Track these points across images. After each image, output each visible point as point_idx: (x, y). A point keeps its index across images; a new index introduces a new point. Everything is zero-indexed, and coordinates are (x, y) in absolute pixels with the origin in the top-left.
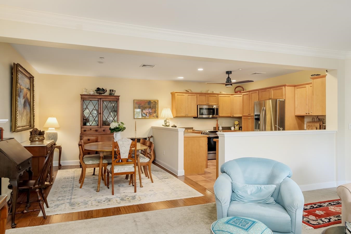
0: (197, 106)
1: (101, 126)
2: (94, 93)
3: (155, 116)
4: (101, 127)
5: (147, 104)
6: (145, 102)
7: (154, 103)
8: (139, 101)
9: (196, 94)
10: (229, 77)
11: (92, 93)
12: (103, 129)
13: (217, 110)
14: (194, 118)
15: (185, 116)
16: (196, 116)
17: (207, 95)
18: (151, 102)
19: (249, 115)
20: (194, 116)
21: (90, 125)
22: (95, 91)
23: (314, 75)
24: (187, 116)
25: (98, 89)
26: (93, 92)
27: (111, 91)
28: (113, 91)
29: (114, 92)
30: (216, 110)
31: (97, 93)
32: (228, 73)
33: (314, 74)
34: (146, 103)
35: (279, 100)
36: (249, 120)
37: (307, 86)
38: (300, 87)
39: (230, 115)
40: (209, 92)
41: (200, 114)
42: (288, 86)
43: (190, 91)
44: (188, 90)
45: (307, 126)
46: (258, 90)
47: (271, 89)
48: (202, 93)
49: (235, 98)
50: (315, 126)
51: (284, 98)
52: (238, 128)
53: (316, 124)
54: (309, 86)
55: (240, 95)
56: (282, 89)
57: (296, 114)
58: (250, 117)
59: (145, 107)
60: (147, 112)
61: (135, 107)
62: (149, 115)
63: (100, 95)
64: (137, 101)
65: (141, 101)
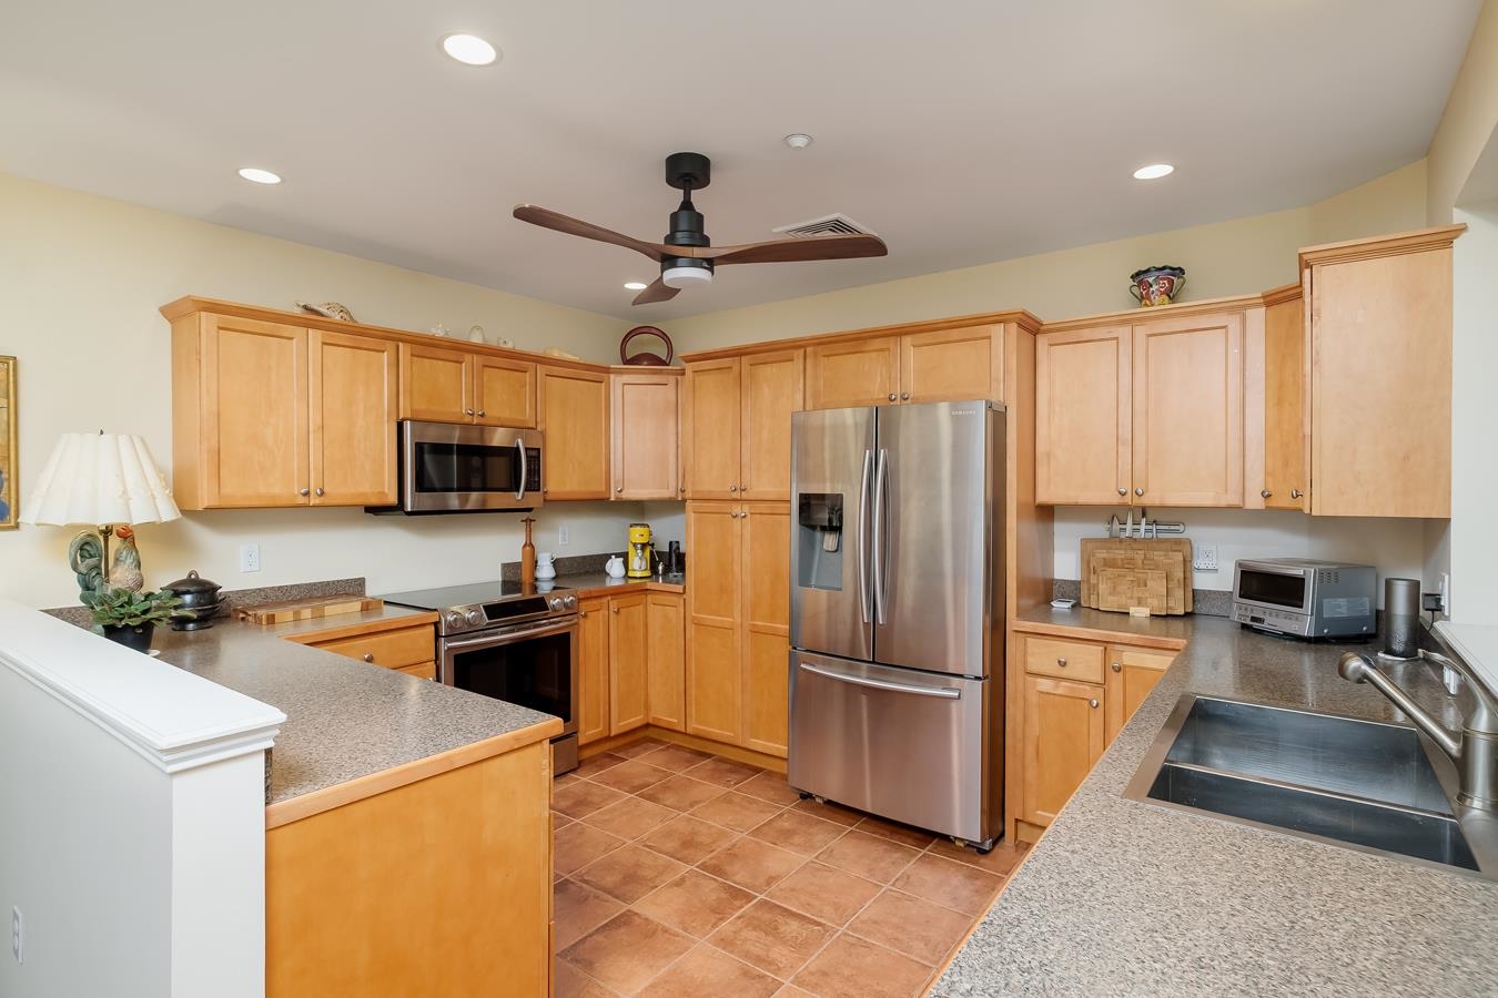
0: (400, 426)
9: (390, 345)
10: (687, 205)
13: (535, 457)
14: (375, 510)
15: (302, 500)
16: (393, 499)
17: (468, 358)
19: (736, 495)
20: (374, 501)
23: (1164, 268)
24: (314, 501)
30: (527, 457)
32: (688, 171)
33: (1161, 266)
35: (989, 406)
36: (737, 522)
37: (1123, 332)
38: (1072, 335)
39: (604, 489)
40: (476, 339)
41: (421, 485)
42: (1019, 325)
43: (337, 317)
44: (323, 310)
45: (1087, 563)
46: (800, 347)
47: (903, 337)
48: (433, 338)
49: (632, 393)
50: (1157, 567)
51: (997, 397)
52: (645, 564)
53: (1158, 556)
54: (1141, 331)
55: (656, 379)
56: (989, 338)
57: (1044, 497)
58: (746, 508)
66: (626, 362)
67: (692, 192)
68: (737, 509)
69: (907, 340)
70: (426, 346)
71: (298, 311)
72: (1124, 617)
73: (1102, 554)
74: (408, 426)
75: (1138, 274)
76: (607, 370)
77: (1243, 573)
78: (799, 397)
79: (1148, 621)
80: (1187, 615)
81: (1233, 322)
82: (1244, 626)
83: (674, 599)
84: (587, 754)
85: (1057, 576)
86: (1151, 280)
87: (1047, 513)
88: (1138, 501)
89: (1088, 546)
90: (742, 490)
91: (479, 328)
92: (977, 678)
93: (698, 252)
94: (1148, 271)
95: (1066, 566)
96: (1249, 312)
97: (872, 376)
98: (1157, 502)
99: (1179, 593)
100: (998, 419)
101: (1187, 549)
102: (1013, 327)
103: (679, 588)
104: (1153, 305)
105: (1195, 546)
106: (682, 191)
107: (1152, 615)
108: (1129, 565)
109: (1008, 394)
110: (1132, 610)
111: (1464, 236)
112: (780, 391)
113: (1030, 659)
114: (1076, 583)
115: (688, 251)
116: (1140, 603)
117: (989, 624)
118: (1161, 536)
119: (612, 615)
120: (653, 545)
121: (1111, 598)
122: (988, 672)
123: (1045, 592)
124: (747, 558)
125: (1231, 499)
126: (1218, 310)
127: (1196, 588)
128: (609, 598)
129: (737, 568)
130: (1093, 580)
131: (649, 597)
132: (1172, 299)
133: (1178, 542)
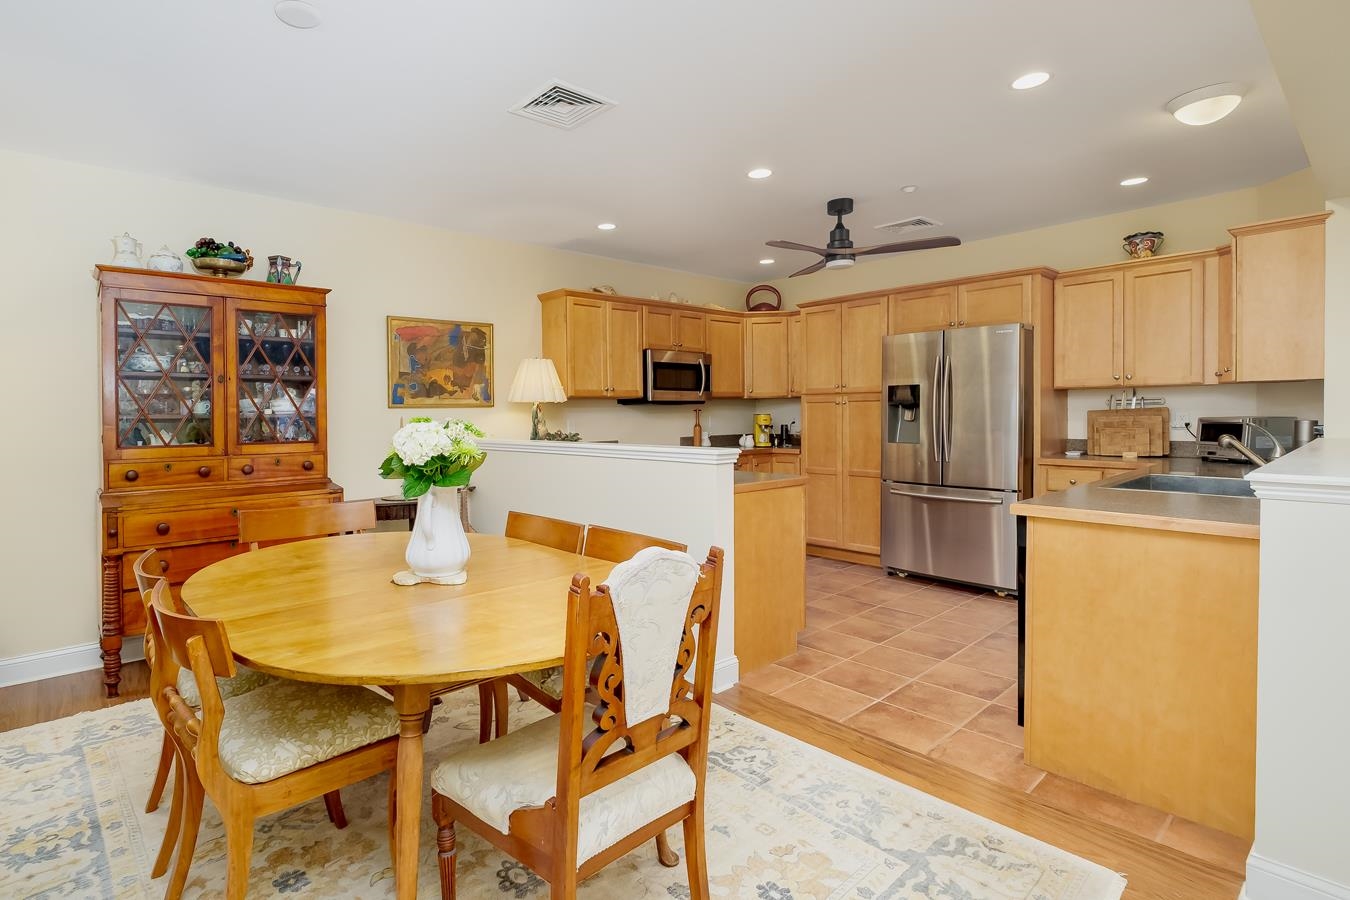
0: (645, 353)
1: (231, 449)
2: (182, 266)
3: (478, 396)
4: (226, 454)
5: (447, 338)
6: (438, 331)
7: (474, 336)
8: (412, 324)
9: (640, 306)
10: (840, 226)
11: (166, 265)
12: (239, 462)
13: (708, 371)
14: (625, 402)
15: (605, 393)
16: (641, 394)
17: (673, 312)
18: (463, 329)
19: (839, 390)
20: (633, 395)
21: (161, 443)
22: (191, 253)
23: (1147, 233)
24: (610, 394)
25: (207, 247)
26: (176, 263)
27: (279, 261)
28: (287, 263)
29: (293, 271)
30: (705, 370)
31: (201, 267)
32: (840, 206)
33: (1145, 232)
34: (443, 334)
35: (1022, 326)
36: (840, 407)
37: (1118, 276)
38: (1081, 279)
39: (741, 390)
40: (674, 300)
41: (655, 387)
42: (1043, 276)
43: (609, 293)
44: (602, 290)
45: (1092, 427)
46: (884, 296)
47: (960, 287)
48: (653, 301)
49: (758, 328)
50: (1143, 426)
51: (1028, 320)
52: (767, 438)
53: (1144, 419)
54: (1130, 275)
55: (774, 319)
56: (1021, 284)
57: (1059, 383)
58: (846, 398)
59: (435, 354)
60: (447, 378)
61: (392, 353)
62: (456, 388)
63: (221, 276)
64: (403, 324)
65: (420, 324)
66: (751, 310)
67: (843, 217)
68: (839, 399)
69: (962, 288)
70: (655, 307)
71: (591, 291)
72: (1119, 459)
73: (1103, 420)
74: (649, 352)
75: (1129, 237)
76: (742, 315)
77: (1203, 425)
78: (885, 326)
79: (1136, 460)
80: (1164, 456)
81: (1196, 267)
82: (1205, 459)
83: (791, 458)
85: (1069, 438)
86: (1137, 241)
87: (1062, 393)
88: (1127, 383)
89: (1093, 417)
90: (843, 387)
91: (675, 294)
92: (1014, 491)
93: (848, 251)
94: (1135, 235)
95: (1077, 430)
96: (1208, 260)
97: (935, 310)
98: (1142, 383)
99: (1159, 443)
100: (1028, 335)
101: (1165, 414)
102: (1038, 277)
103: (797, 451)
104: (1139, 257)
105: (1172, 413)
106: (837, 217)
107: (1139, 457)
108: (1123, 425)
109: (1036, 319)
110: (1124, 454)
111: (1331, 218)
112: (869, 324)
113: (1050, 482)
114: (1085, 442)
115: (842, 251)
116: (1130, 450)
117: (1022, 460)
118: (1147, 407)
120: (772, 427)
121: (1110, 448)
122: (1022, 488)
123: (1061, 447)
124: (847, 430)
125: (1196, 379)
126: (1186, 259)
127: (1173, 439)
129: (839, 436)
130: (1096, 436)
131: (774, 459)
132: (1154, 253)
133: (1159, 410)
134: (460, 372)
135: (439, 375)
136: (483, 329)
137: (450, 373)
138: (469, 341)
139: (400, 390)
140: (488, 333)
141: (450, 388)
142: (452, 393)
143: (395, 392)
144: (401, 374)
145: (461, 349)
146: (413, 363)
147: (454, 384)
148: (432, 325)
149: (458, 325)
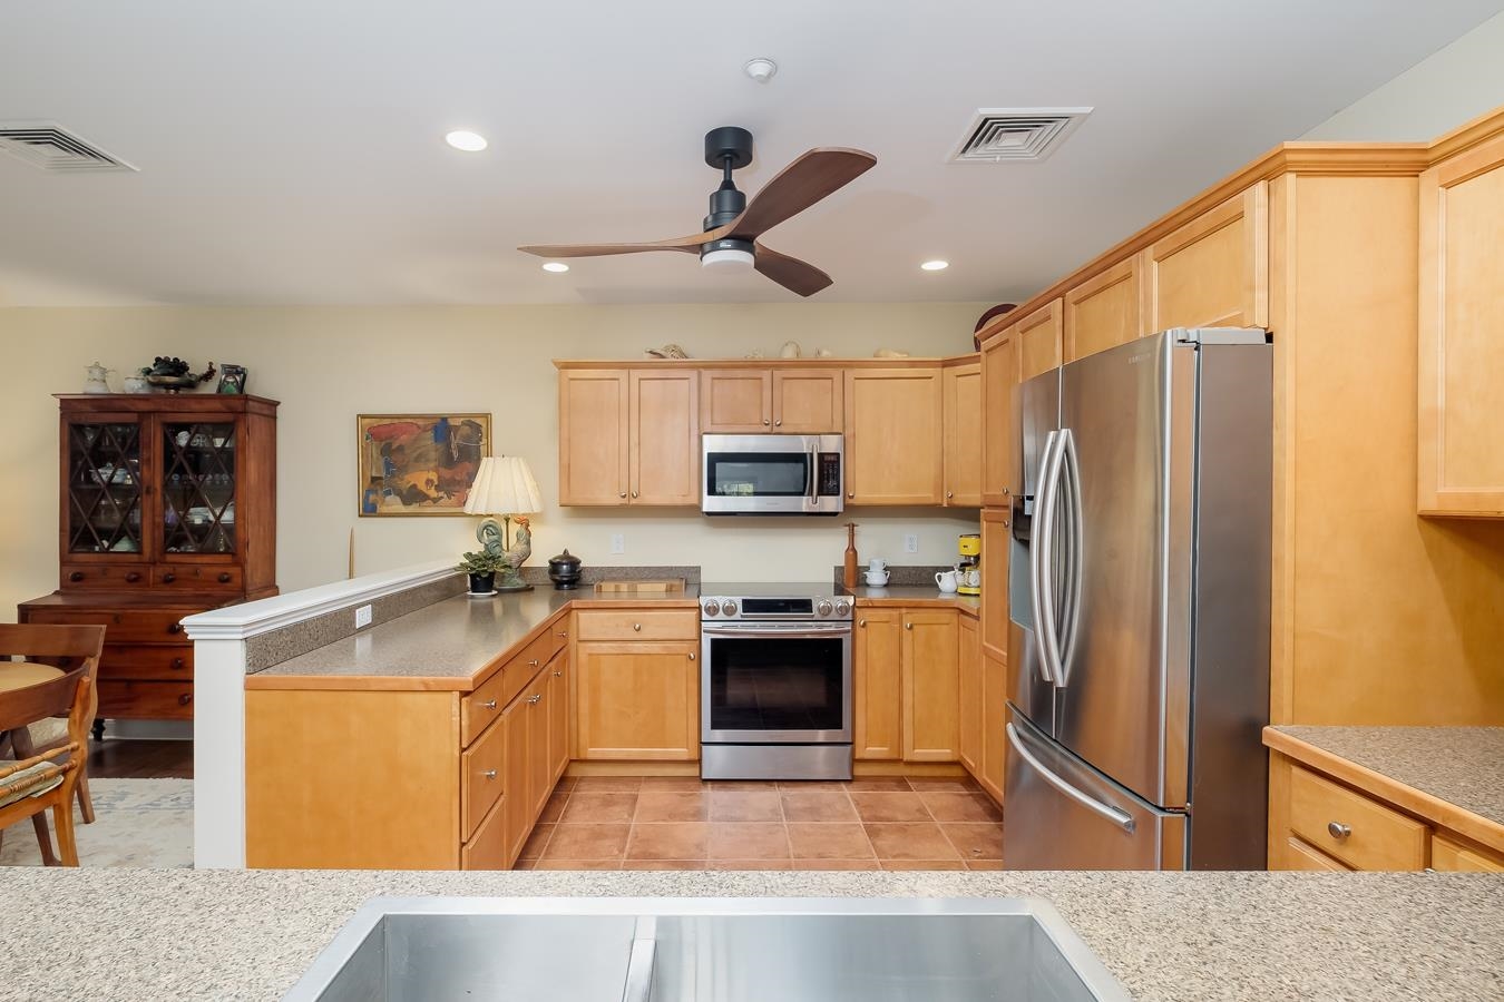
2: (143, 387)
4: (153, 561)
5: (430, 434)
6: (419, 427)
7: (466, 430)
8: (387, 422)
9: (693, 372)
10: (728, 184)
11: (135, 385)
13: (834, 461)
16: (695, 501)
17: (766, 374)
18: (452, 422)
22: (146, 373)
24: (631, 502)
25: (163, 366)
26: (141, 383)
27: (235, 371)
28: (232, 371)
30: (821, 462)
31: (155, 385)
34: (425, 431)
40: (788, 354)
41: (712, 490)
43: (669, 356)
46: (1056, 297)
47: (1146, 250)
56: (1243, 213)
59: (415, 455)
60: (429, 482)
61: (364, 455)
62: (441, 494)
63: (172, 391)
64: (375, 422)
65: (396, 421)
67: (734, 171)
69: (1150, 254)
70: (726, 369)
84: (860, 771)
90: (1008, 494)
106: (721, 171)
112: (1043, 360)
113: (1295, 810)
119: (905, 631)
128: (904, 611)
134: (447, 474)
135: (421, 478)
136: (478, 421)
137: (433, 476)
138: (458, 437)
139: (372, 497)
140: (484, 425)
141: (433, 493)
142: (435, 500)
143: (366, 498)
144: (374, 479)
145: (448, 446)
146: (388, 465)
147: (438, 488)
148: (409, 420)
149: (444, 419)
